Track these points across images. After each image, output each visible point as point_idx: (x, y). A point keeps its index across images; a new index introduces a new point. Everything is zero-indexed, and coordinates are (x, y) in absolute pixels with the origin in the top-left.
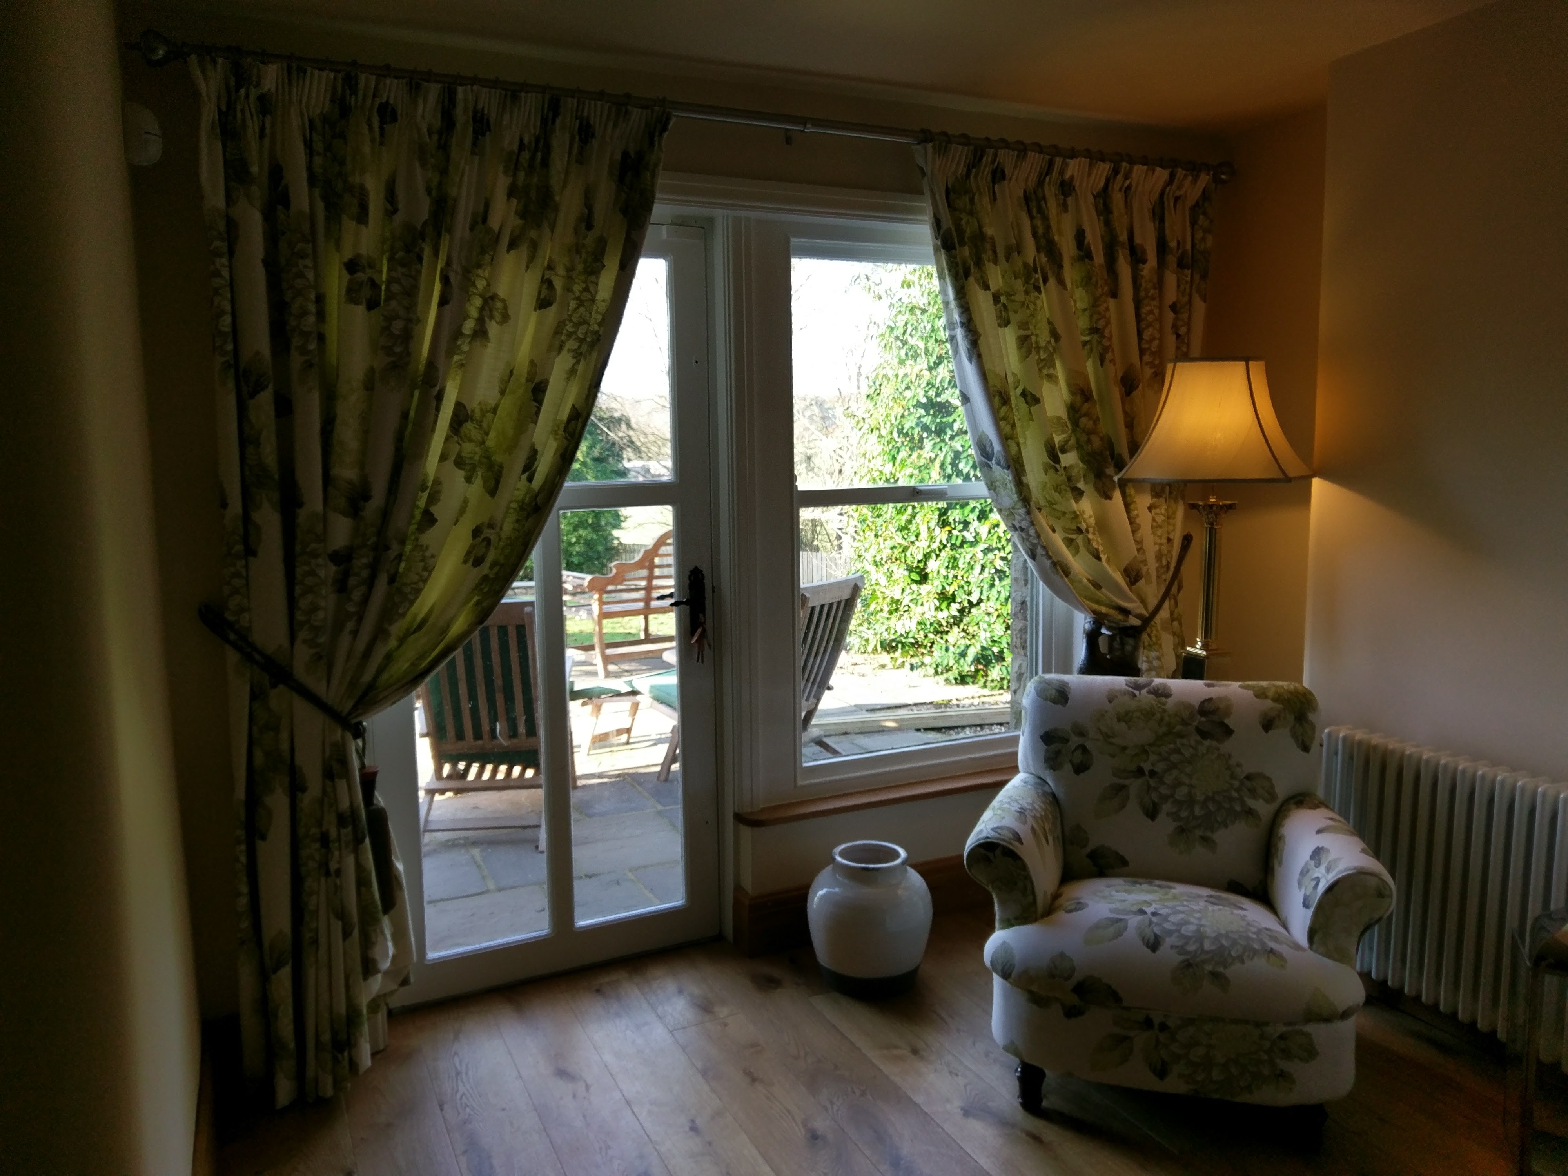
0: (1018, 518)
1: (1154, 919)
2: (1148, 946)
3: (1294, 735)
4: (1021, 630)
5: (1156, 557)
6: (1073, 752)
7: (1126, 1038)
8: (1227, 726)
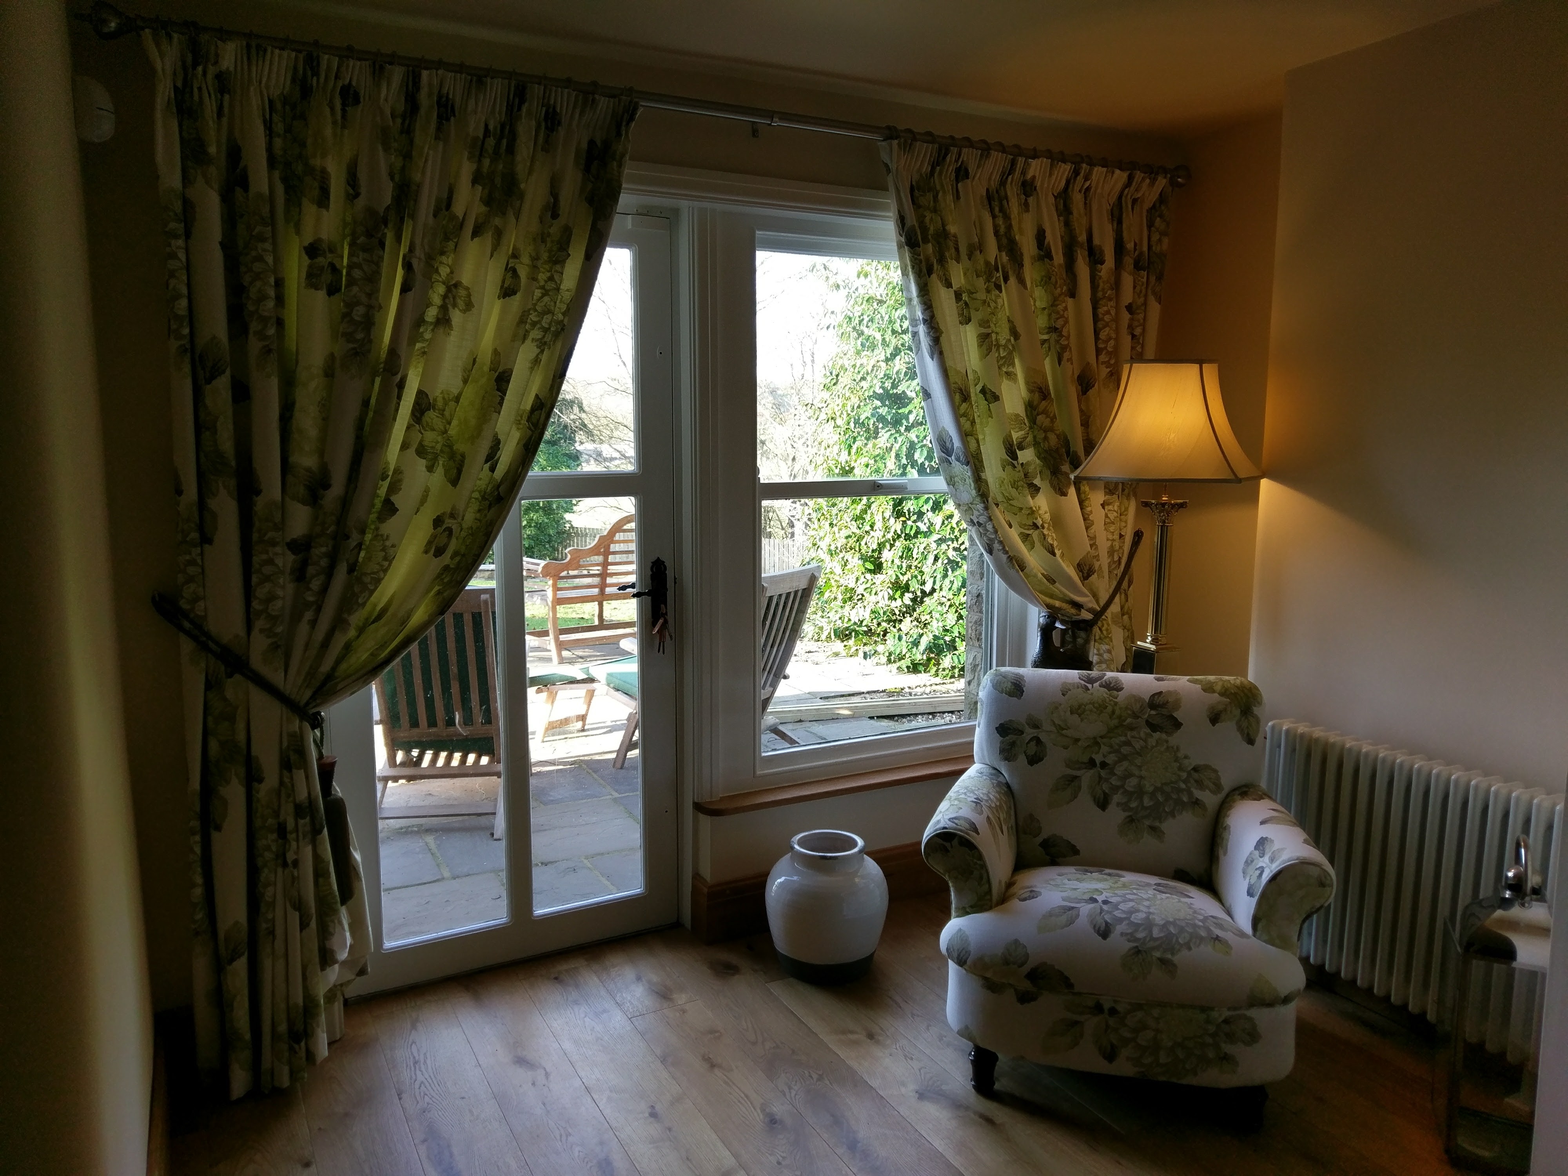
0: (976, 513)
1: (1105, 907)
2: (1099, 934)
3: (1240, 729)
4: (976, 622)
5: (1108, 552)
6: (1028, 743)
7: (1076, 1023)
8: (1176, 719)
